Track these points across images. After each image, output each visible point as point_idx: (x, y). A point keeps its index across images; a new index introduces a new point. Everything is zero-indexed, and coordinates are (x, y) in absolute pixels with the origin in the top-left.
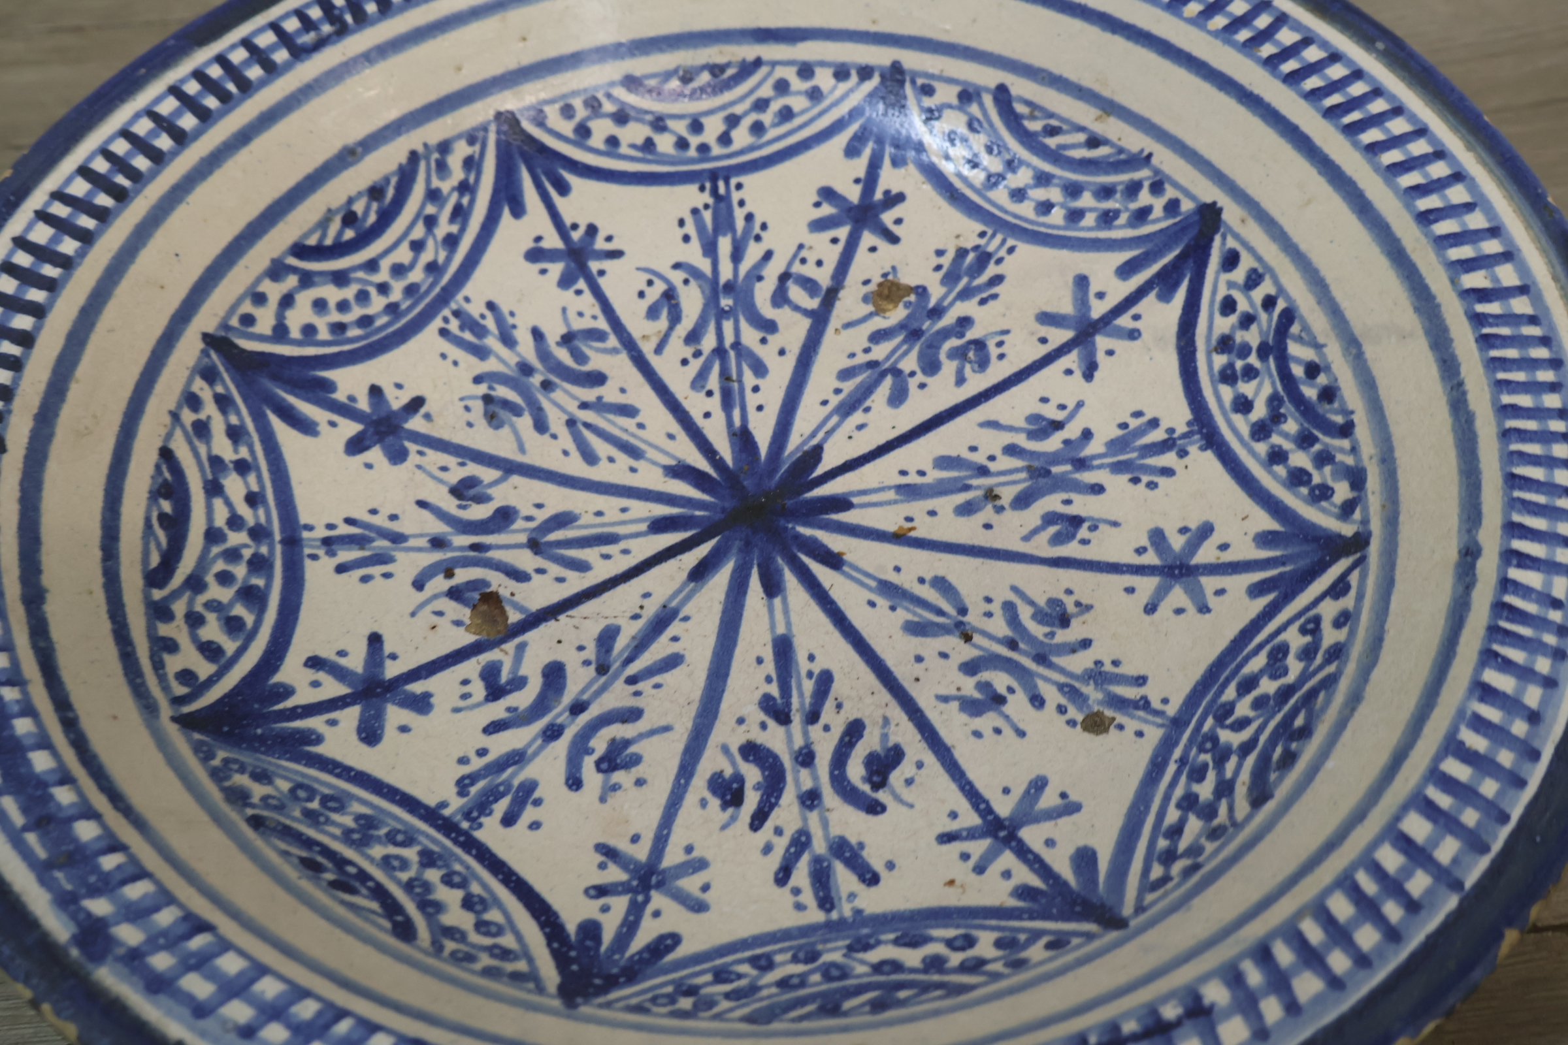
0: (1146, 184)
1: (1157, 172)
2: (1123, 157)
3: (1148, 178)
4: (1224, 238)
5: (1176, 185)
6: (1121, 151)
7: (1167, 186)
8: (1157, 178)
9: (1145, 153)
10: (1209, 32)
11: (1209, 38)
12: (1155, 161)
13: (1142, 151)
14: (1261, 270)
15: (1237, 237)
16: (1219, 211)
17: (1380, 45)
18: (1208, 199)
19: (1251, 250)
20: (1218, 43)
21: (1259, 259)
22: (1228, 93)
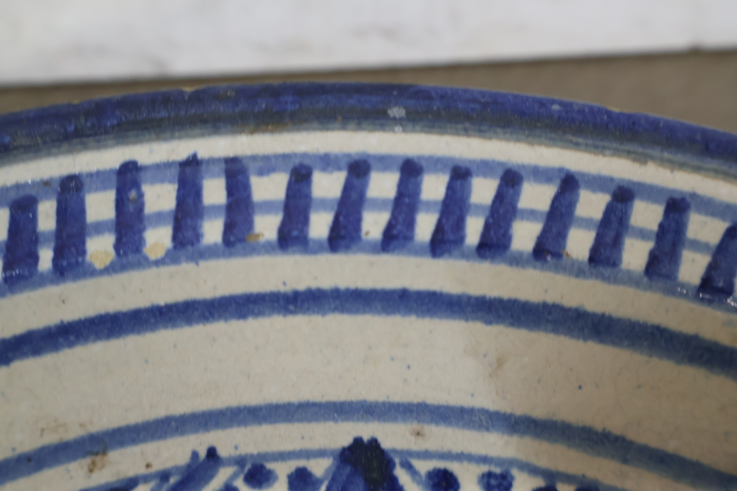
0: (239, 482)
1: (240, 461)
2: (173, 480)
3: (234, 476)
4: (409, 467)
5: (282, 456)
6: (164, 476)
7: (270, 466)
8: (248, 467)
9: (203, 454)
10: (158, 263)
11: (165, 270)
12: (223, 452)
13: (195, 455)
14: (497, 470)
15: (426, 455)
16: (374, 443)
17: (396, 112)
18: (346, 441)
19: (460, 457)
20: (187, 267)
21: (484, 460)
22: (258, 314)
